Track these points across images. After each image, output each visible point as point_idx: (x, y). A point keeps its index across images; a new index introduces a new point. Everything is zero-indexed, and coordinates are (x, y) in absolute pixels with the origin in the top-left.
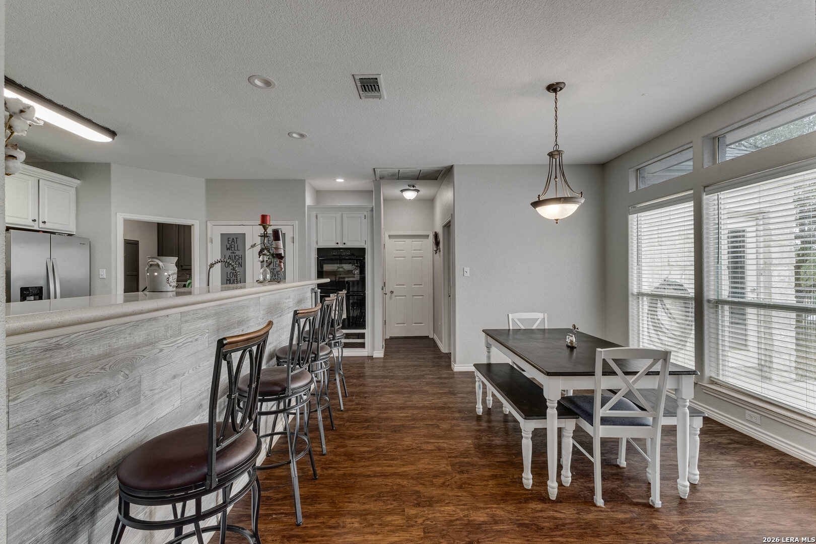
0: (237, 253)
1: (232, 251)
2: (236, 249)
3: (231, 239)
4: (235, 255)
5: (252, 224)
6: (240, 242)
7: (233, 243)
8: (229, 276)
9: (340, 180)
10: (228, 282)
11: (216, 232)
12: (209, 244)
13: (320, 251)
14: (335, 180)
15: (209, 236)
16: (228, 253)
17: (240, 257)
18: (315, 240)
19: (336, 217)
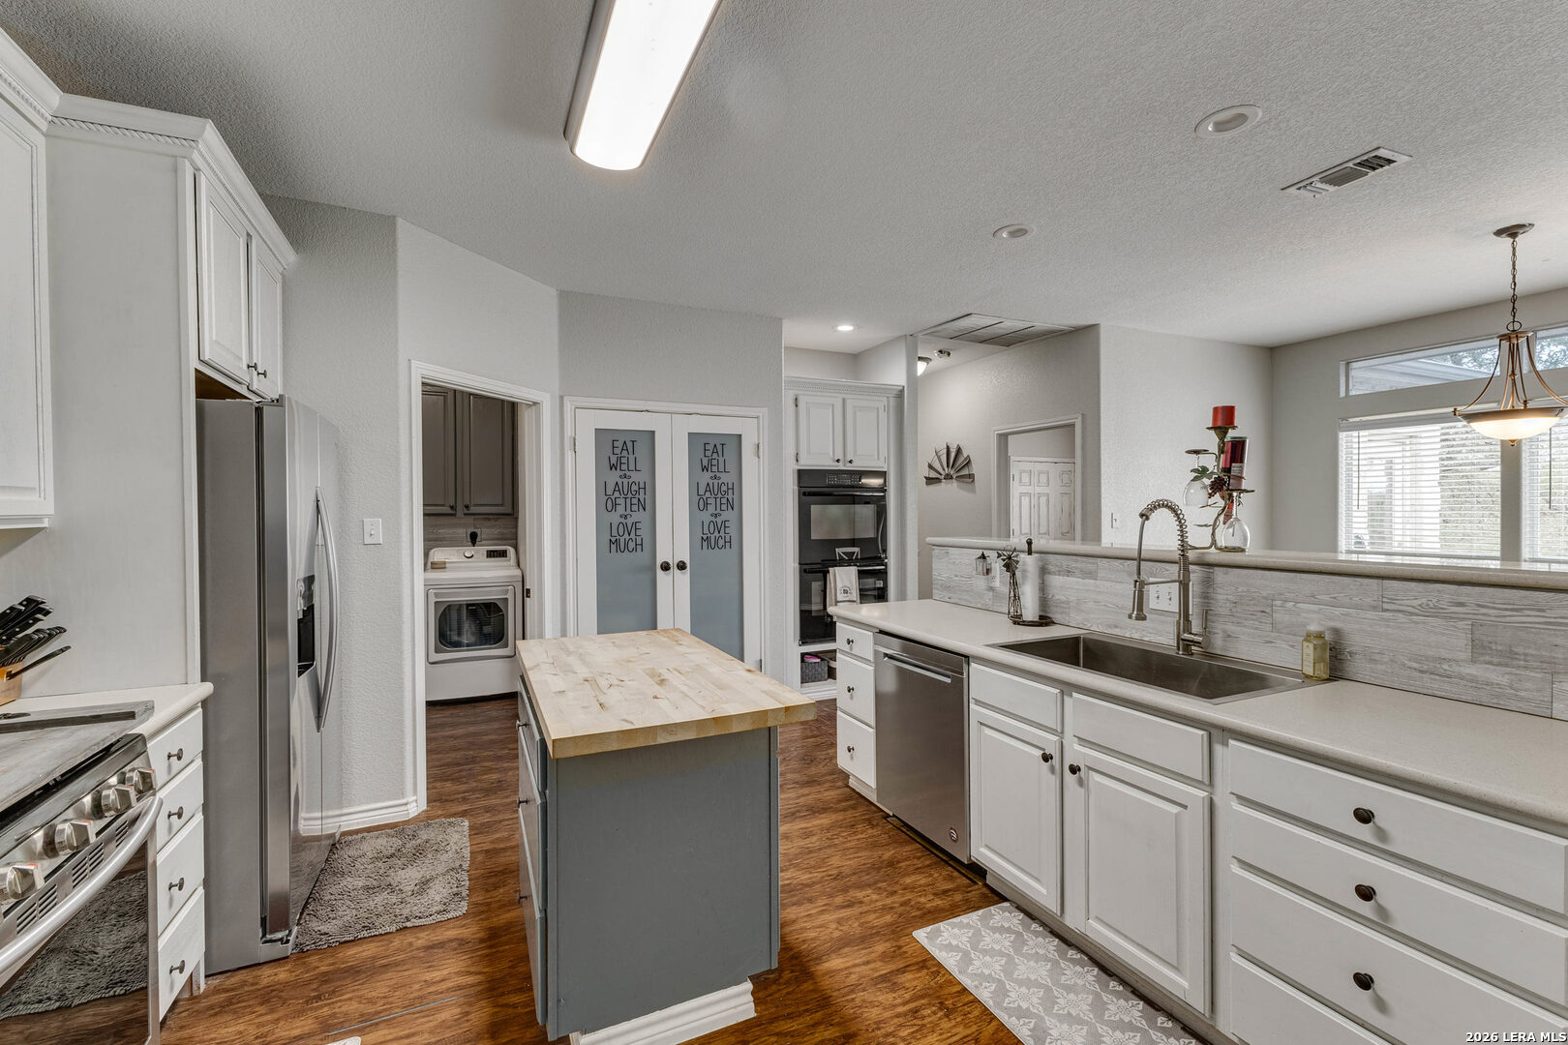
0: (635, 477)
1: (622, 473)
2: (632, 467)
3: (619, 444)
4: (631, 481)
5: (671, 410)
6: (641, 451)
7: (625, 453)
8: (615, 533)
9: (845, 328)
10: (613, 547)
11: (585, 426)
12: (569, 454)
13: (802, 474)
14: (834, 327)
15: (569, 432)
16: (613, 477)
17: (642, 486)
18: (793, 452)
19: (833, 406)
